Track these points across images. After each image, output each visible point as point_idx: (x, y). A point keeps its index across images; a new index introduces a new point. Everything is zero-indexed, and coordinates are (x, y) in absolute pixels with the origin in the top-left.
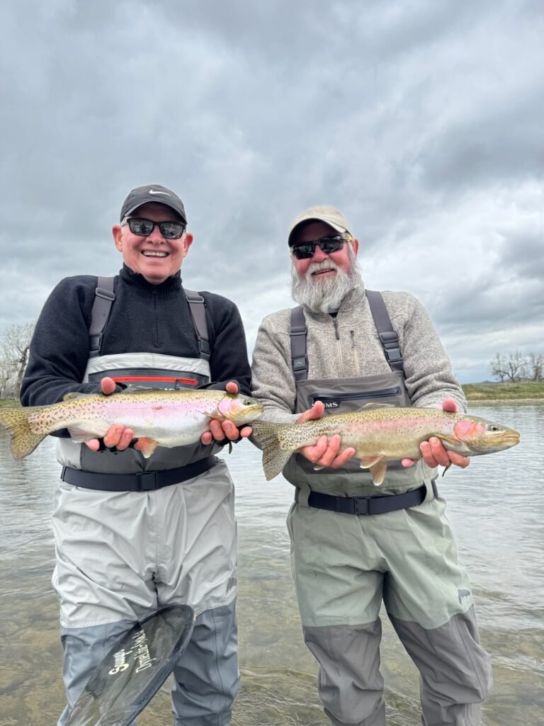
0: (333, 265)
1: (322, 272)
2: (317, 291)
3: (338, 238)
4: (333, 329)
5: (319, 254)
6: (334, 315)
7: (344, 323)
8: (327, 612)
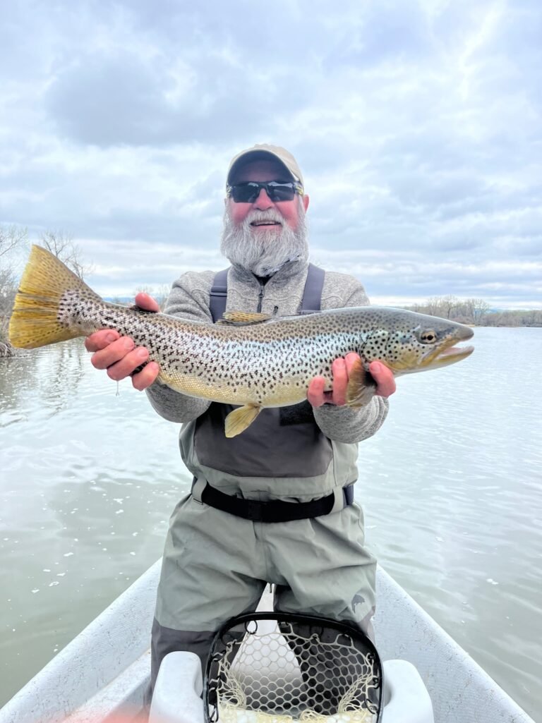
0: (279, 218)
1: (264, 223)
2: (255, 247)
3: (290, 185)
4: (257, 299)
5: (264, 199)
6: (264, 280)
7: (271, 295)
8: (183, 622)
